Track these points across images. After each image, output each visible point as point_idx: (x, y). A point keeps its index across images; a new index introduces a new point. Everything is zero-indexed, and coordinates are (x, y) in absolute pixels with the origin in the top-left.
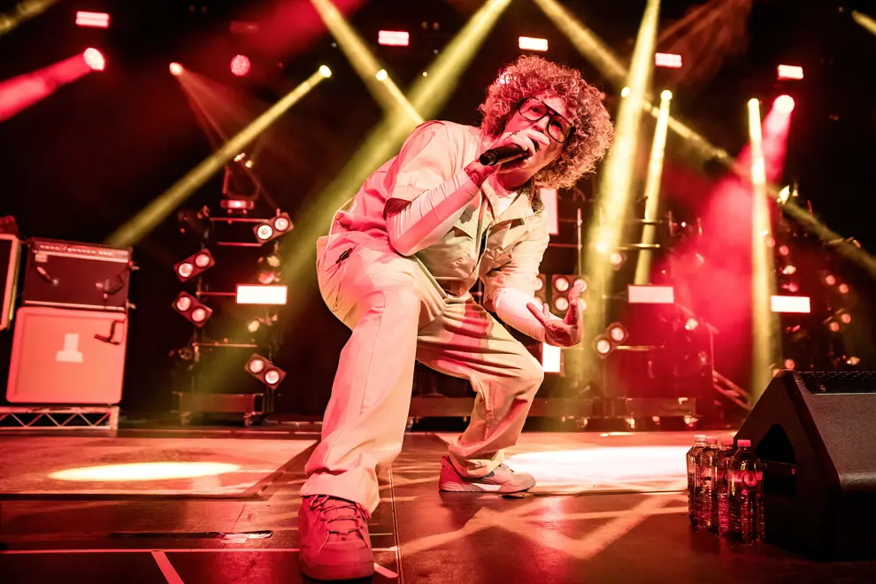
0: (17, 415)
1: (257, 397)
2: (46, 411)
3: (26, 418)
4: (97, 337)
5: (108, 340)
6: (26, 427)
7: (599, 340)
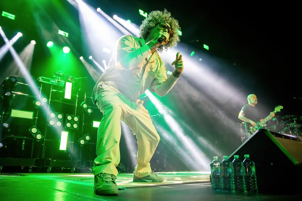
7: (81, 139)
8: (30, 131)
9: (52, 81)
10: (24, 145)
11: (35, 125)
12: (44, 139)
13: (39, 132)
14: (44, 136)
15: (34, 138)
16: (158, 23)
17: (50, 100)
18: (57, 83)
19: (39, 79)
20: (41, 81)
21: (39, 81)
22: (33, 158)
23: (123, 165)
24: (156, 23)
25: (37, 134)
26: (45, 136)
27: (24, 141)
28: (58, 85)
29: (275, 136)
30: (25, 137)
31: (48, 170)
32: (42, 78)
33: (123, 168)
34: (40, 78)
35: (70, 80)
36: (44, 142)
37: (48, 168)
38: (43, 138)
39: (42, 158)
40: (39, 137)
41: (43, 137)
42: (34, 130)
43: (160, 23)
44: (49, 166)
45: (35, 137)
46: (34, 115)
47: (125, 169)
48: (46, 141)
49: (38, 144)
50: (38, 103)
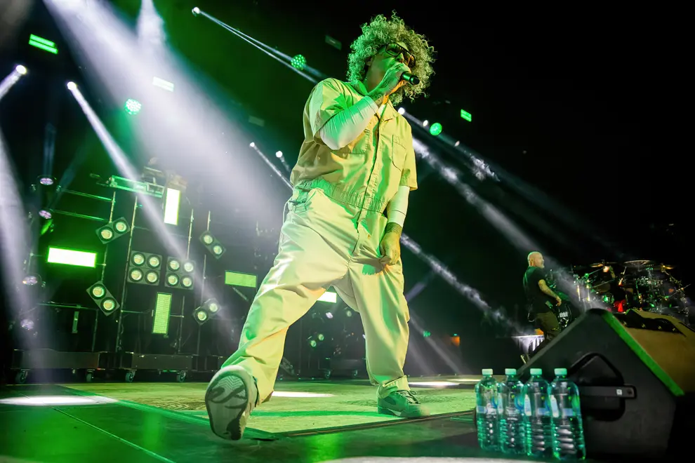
7: (199, 310)
8: (89, 293)
9: (137, 187)
10: (77, 323)
11: (100, 280)
12: (119, 310)
13: (109, 294)
14: (120, 304)
15: (97, 307)
16: (383, 46)
17: (133, 227)
18: (147, 190)
19: (110, 182)
20: (114, 186)
21: (111, 186)
22: (97, 349)
23: (289, 363)
24: (379, 46)
25: (104, 298)
26: (122, 303)
27: (77, 314)
28: (150, 195)
29: (626, 326)
30: (79, 307)
31: (128, 376)
32: (116, 180)
33: (290, 370)
34: (113, 180)
35: (177, 183)
36: (120, 317)
37: (127, 371)
38: (117, 308)
39: (116, 351)
40: (109, 305)
41: (118, 306)
42: (98, 292)
43: (387, 45)
44: (130, 367)
45: (99, 306)
46: (100, 260)
47: (293, 372)
48: (124, 314)
49: (107, 321)
50: (106, 234)
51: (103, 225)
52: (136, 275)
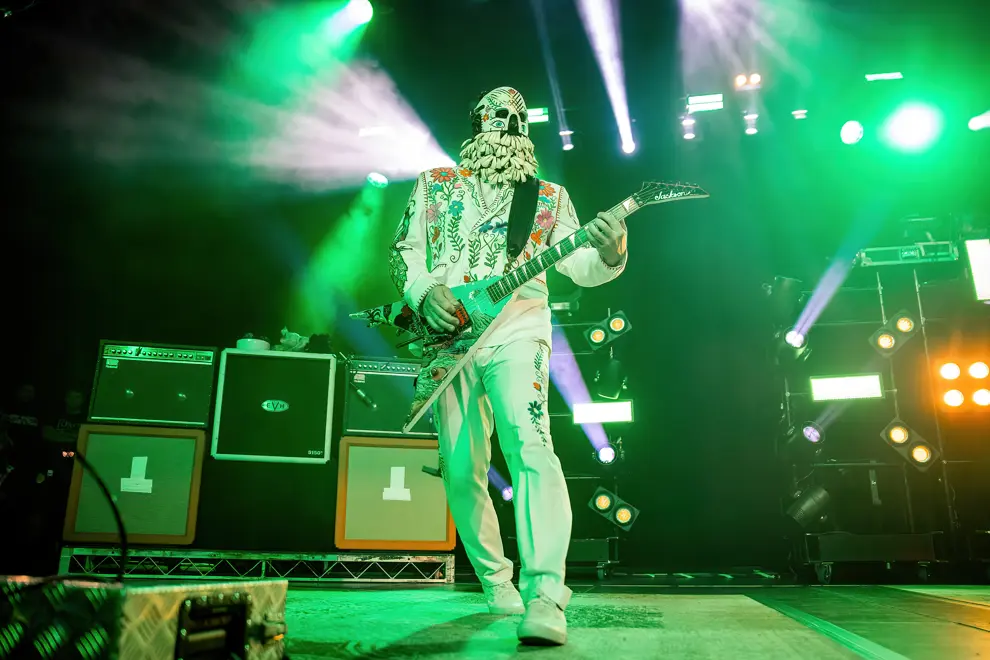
0: (347, 563)
1: (610, 540)
2: (376, 560)
3: (356, 567)
4: (426, 470)
5: (438, 473)
6: (356, 579)
8: (885, 439)
9: (906, 254)
10: (876, 488)
11: (895, 416)
12: (939, 460)
13: (916, 437)
14: (939, 451)
15: (904, 459)
17: (923, 320)
18: (923, 254)
20: (868, 264)
25: (910, 445)
26: (943, 450)
27: (872, 473)
28: (930, 260)
30: (873, 463)
32: (868, 254)
34: (863, 255)
36: (944, 472)
38: (937, 457)
40: (921, 455)
41: (938, 455)
42: (898, 434)
45: (907, 457)
46: (886, 384)
48: (947, 466)
49: (925, 479)
50: (886, 342)
51: (876, 329)
52: (953, 399)
